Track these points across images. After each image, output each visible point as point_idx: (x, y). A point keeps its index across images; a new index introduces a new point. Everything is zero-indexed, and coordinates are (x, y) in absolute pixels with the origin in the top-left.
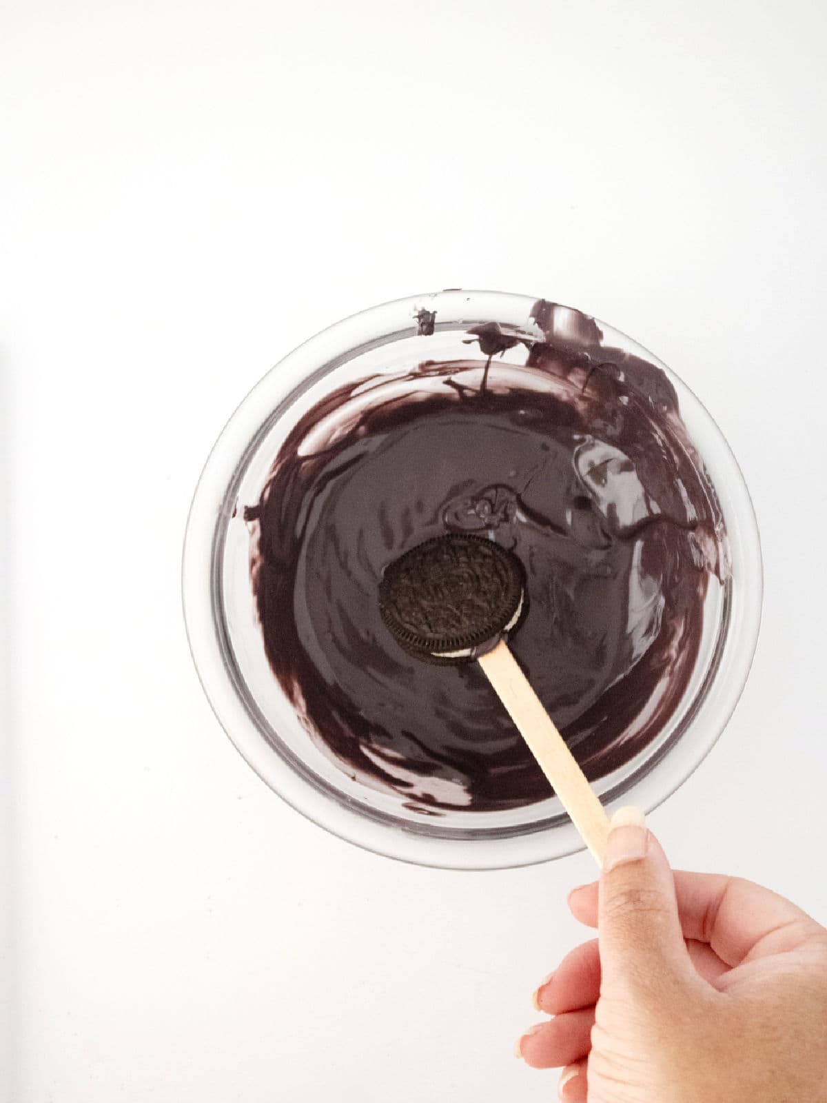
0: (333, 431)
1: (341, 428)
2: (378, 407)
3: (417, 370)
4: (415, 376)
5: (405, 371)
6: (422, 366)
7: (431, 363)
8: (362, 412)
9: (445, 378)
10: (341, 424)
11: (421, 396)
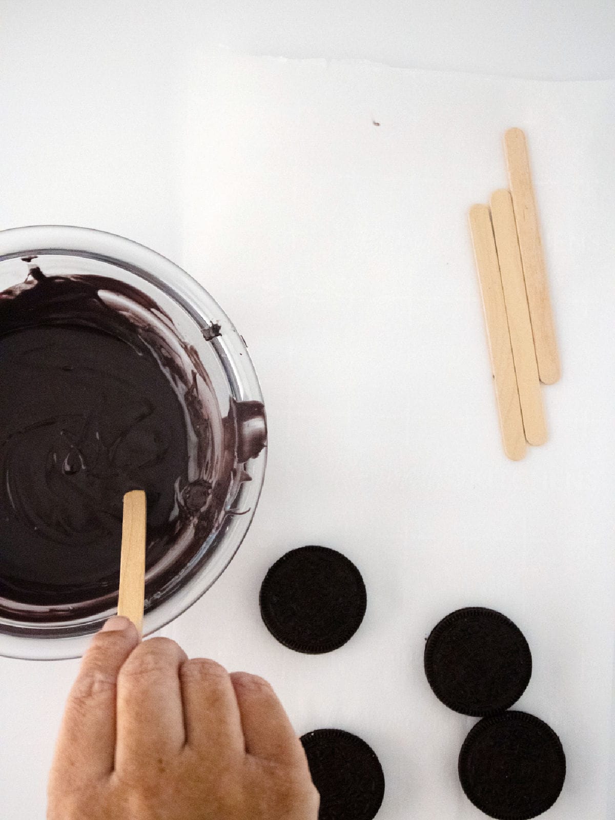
0: (127, 310)
1: (131, 314)
2: (157, 334)
3: (189, 347)
4: (185, 347)
5: (183, 338)
6: (192, 348)
7: (196, 353)
8: (149, 325)
9: (195, 371)
10: (134, 314)
11: (178, 361)
